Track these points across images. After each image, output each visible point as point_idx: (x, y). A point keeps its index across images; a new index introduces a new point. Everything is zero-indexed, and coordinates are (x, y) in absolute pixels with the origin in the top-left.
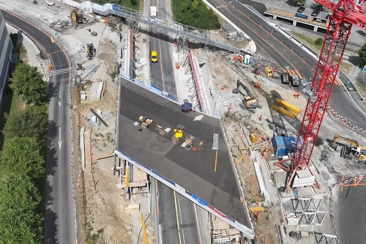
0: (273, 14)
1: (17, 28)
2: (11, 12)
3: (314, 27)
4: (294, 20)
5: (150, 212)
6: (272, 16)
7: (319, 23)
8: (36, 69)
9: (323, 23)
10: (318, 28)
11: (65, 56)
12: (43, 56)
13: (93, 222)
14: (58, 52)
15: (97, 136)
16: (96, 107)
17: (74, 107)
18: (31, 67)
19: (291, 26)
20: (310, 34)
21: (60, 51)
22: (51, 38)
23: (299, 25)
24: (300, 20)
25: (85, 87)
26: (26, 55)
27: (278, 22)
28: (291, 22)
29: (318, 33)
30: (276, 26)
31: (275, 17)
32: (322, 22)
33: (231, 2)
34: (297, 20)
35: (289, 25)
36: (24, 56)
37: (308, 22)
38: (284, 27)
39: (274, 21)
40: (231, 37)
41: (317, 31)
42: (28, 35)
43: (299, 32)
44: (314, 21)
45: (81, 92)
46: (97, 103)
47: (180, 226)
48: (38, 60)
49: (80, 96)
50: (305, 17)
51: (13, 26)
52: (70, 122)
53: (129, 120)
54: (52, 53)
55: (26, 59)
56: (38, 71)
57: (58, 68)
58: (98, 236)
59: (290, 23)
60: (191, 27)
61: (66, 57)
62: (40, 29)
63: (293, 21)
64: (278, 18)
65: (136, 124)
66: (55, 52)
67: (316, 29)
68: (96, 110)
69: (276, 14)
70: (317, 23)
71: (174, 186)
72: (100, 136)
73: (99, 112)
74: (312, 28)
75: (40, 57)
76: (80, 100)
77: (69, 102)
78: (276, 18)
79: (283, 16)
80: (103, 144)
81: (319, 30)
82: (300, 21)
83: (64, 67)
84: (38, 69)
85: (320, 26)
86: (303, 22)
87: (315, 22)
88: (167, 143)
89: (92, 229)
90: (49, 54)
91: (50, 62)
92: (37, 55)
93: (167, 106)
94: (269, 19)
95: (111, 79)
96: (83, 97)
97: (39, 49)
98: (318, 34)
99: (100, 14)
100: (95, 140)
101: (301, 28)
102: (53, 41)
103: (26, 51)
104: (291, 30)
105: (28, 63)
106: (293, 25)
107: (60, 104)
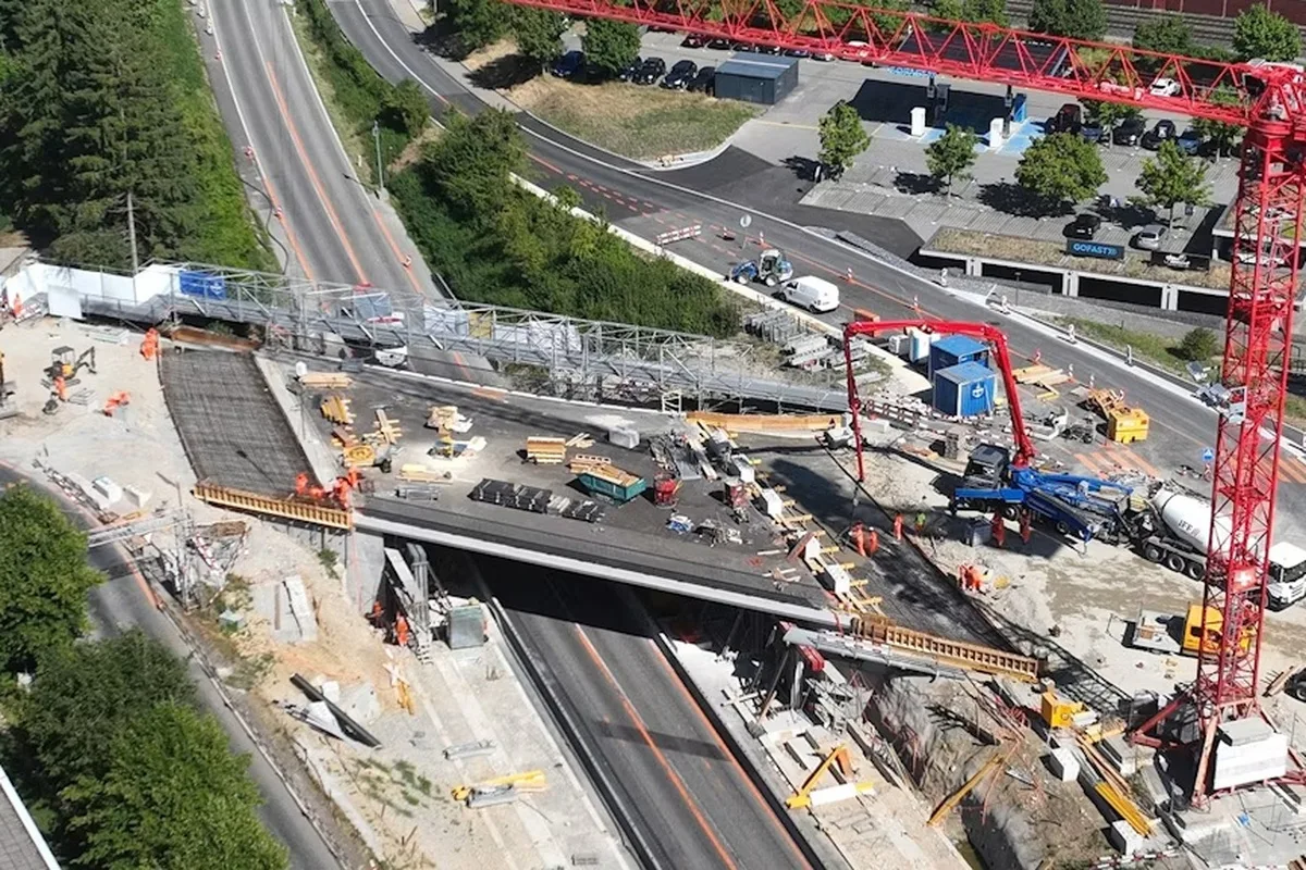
0: (965, 253)
3: (1160, 290)
4: (1065, 272)
6: (962, 264)
7: (1179, 273)
9: (1195, 270)
10: (1180, 292)
16: (308, 669)
19: (1058, 298)
20: (1145, 322)
23: (1089, 289)
24: (1091, 266)
27: (994, 286)
28: (1055, 282)
29: (1184, 314)
30: (988, 302)
31: (975, 266)
32: (1192, 268)
33: (749, 219)
34: (1077, 269)
35: (1046, 293)
37: (1130, 270)
38: (1028, 305)
39: (973, 283)
40: (808, 359)
41: (1179, 308)
43: (1103, 321)
44: (1156, 267)
50: (1110, 252)
59: (1050, 288)
60: (618, 325)
63: (1061, 275)
64: (989, 271)
67: (1170, 300)
69: (977, 252)
70: (1172, 272)
74: (1151, 297)
78: (978, 272)
79: (1010, 260)
81: (1187, 301)
82: (1094, 270)
85: (1187, 282)
86: (1106, 273)
87: (1160, 271)
94: (952, 279)
98: (1183, 320)
101: (1103, 301)
104: (1059, 315)
106: (1065, 292)
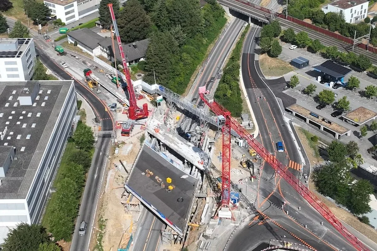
0: (293, 110)
1: (83, 96)
2: (80, 82)
3: (321, 126)
4: (308, 118)
5: (138, 221)
6: (292, 113)
8: (90, 128)
10: (324, 128)
11: (112, 122)
12: (97, 120)
13: (104, 215)
14: (108, 119)
15: (119, 177)
16: (124, 160)
17: (109, 157)
18: (87, 127)
20: (314, 131)
21: (110, 118)
22: (106, 107)
25: (120, 145)
26: (85, 118)
27: (297, 118)
28: (305, 120)
30: (289, 121)
31: (294, 113)
34: (310, 118)
35: (303, 122)
36: (84, 118)
37: (317, 121)
38: (296, 123)
39: (291, 116)
40: (243, 125)
42: (90, 103)
43: (306, 129)
45: (116, 148)
46: (125, 157)
47: (152, 230)
48: (93, 123)
49: (115, 151)
50: (317, 116)
51: (79, 94)
52: (105, 165)
53: (140, 171)
54: (104, 119)
55: (85, 121)
56: (91, 130)
57: (105, 130)
58: (105, 221)
61: (112, 124)
62: (99, 99)
65: (143, 174)
66: (106, 119)
67: (322, 128)
68: (123, 162)
69: (295, 111)
70: (325, 123)
71: (150, 207)
72: (121, 177)
73: (125, 163)
75: (95, 121)
76: (114, 153)
77: (108, 153)
79: (299, 114)
80: (122, 182)
82: (312, 119)
83: (109, 130)
84: (91, 128)
85: (326, 126)
87: (323, 122)
88: (157, 187)
89: (102, 218)
90: (102, 119)
91: (101, 125)
92: (93, 119)
93: (167, 167)
95: (140, 144)
96: (116, 151)
97: (95, 115)
98: (322, 132)
99: (148, 92)
100: (117, 179)
102: (106, 110)
103: (86, 115)
104: (300, 126)
105: (85, 124)
106: (306, 122)
107: (101, 154)
